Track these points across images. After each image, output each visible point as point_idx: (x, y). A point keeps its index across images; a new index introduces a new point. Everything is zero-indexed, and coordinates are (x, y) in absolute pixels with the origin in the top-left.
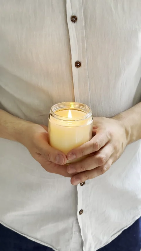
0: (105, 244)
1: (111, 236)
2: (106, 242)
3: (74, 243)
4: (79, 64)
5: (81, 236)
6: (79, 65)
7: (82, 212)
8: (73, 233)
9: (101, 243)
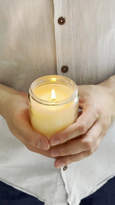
0: (90, 193)
1: (96, 185)
2: (91, 192)
3: (59, 195)
4: (63, 20)
5: (66, 190)
6: (62, 22)
7: (66, 168)
8: (58, 186)
9: (86, 193)
